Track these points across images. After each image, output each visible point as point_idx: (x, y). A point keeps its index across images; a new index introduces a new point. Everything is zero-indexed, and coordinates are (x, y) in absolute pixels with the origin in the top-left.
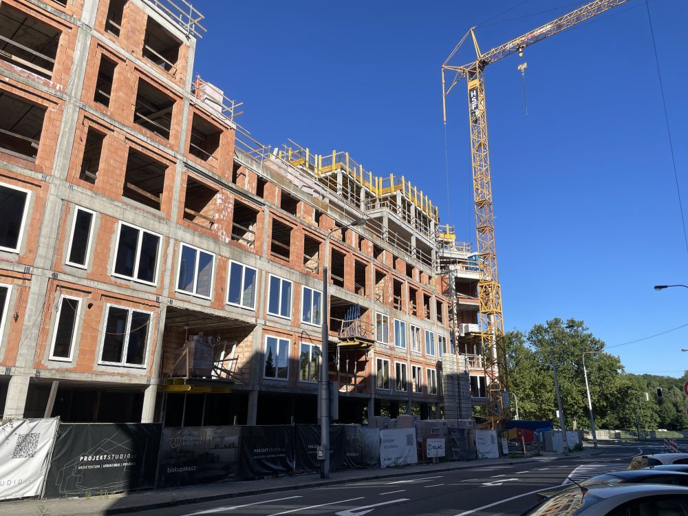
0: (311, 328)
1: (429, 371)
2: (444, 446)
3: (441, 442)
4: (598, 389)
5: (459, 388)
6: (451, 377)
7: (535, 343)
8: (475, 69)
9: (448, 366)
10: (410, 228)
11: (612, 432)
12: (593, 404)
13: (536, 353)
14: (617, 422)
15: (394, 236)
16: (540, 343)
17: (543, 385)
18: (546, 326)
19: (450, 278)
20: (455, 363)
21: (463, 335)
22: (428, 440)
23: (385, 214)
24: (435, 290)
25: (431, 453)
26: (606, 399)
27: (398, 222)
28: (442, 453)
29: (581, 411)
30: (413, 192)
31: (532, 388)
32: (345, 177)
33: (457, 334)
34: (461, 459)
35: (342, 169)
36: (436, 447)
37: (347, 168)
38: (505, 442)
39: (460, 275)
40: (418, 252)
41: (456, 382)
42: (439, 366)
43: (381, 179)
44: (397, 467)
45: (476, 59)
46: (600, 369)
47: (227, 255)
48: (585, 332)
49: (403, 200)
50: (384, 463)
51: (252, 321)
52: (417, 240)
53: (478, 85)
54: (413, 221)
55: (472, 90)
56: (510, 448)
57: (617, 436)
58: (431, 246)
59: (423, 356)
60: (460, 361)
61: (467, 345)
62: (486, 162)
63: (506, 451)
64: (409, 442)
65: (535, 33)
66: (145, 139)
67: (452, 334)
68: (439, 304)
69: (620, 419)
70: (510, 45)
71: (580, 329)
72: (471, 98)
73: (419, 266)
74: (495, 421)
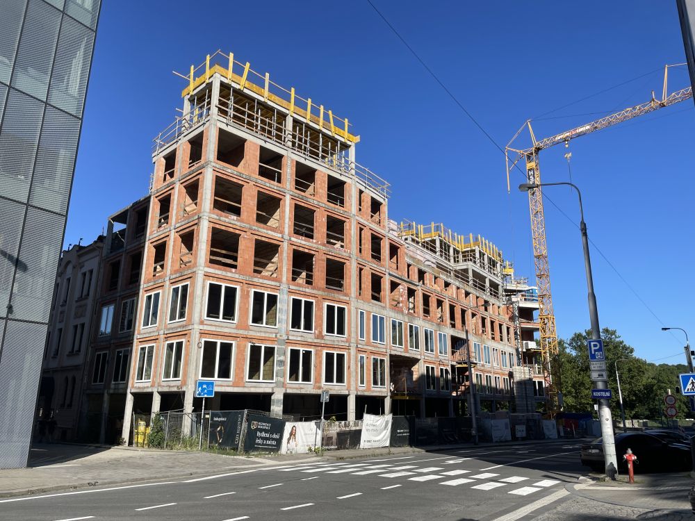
0: (443, 358)
1: (504, 379)
2: (525, 429)
3: (523, 428)
4: (628, 386)
5: (526, 390)
6: (521, 383)
7: (575, 348)
8: (532, 154)
9: (518, 375)
10: (484, 273)
11: (641, 421)
12: (623, 399)
13: (577, 357)
14: (647, 413)
15: (476, 282)
16: (580, 348)
17: (583, 384)
18: (584, 334)
19: (513, 307)
20: (522, 373)
21: (524, 350)
22: (516, 426)
23: (470, 267)
24: (505, 318)
25: (519, 435)
26: (635, 395)
27: (478, 271)
28: (524, 434)
29: (614, 404)
30: (485, 244)
31: (573, 386)
32: (441, 241)
33: (520, 350)
34: (535, 439)
35: (439, 236)
36: (521, 430)
37: (443, 236)
38: (561, 428)
39: (521, 305)
40: (491, 290)
41: (524, 386)
42: (511, 375)
43: (462, 237)
44: (501, 442)
45: (532, 146)
46: (630, 370)
47: (407, 321)
48: (617, 340)
49: (480, 252)
50: (494, 440)
51: (419, 357)
52: (490, 280)
53: (534, 167)
54: (487, 267)
55: (530, 170)
56: (565, 432)
57: (645, 424)
58: (499, 283)
59: (501, 369)
60: (526, 371)
61: (528, 357)
62: (541, 225)
63: (562, 434)
64: (507, 428)
65: (577, 131)
66: (375, 266)
67: (517, 350)
68: (508, 328)
69: (650, 410)
70: (558, 138)
71: (613, 336)
72: (529, 176)
73: (492, 300)
74: (553, 414)
